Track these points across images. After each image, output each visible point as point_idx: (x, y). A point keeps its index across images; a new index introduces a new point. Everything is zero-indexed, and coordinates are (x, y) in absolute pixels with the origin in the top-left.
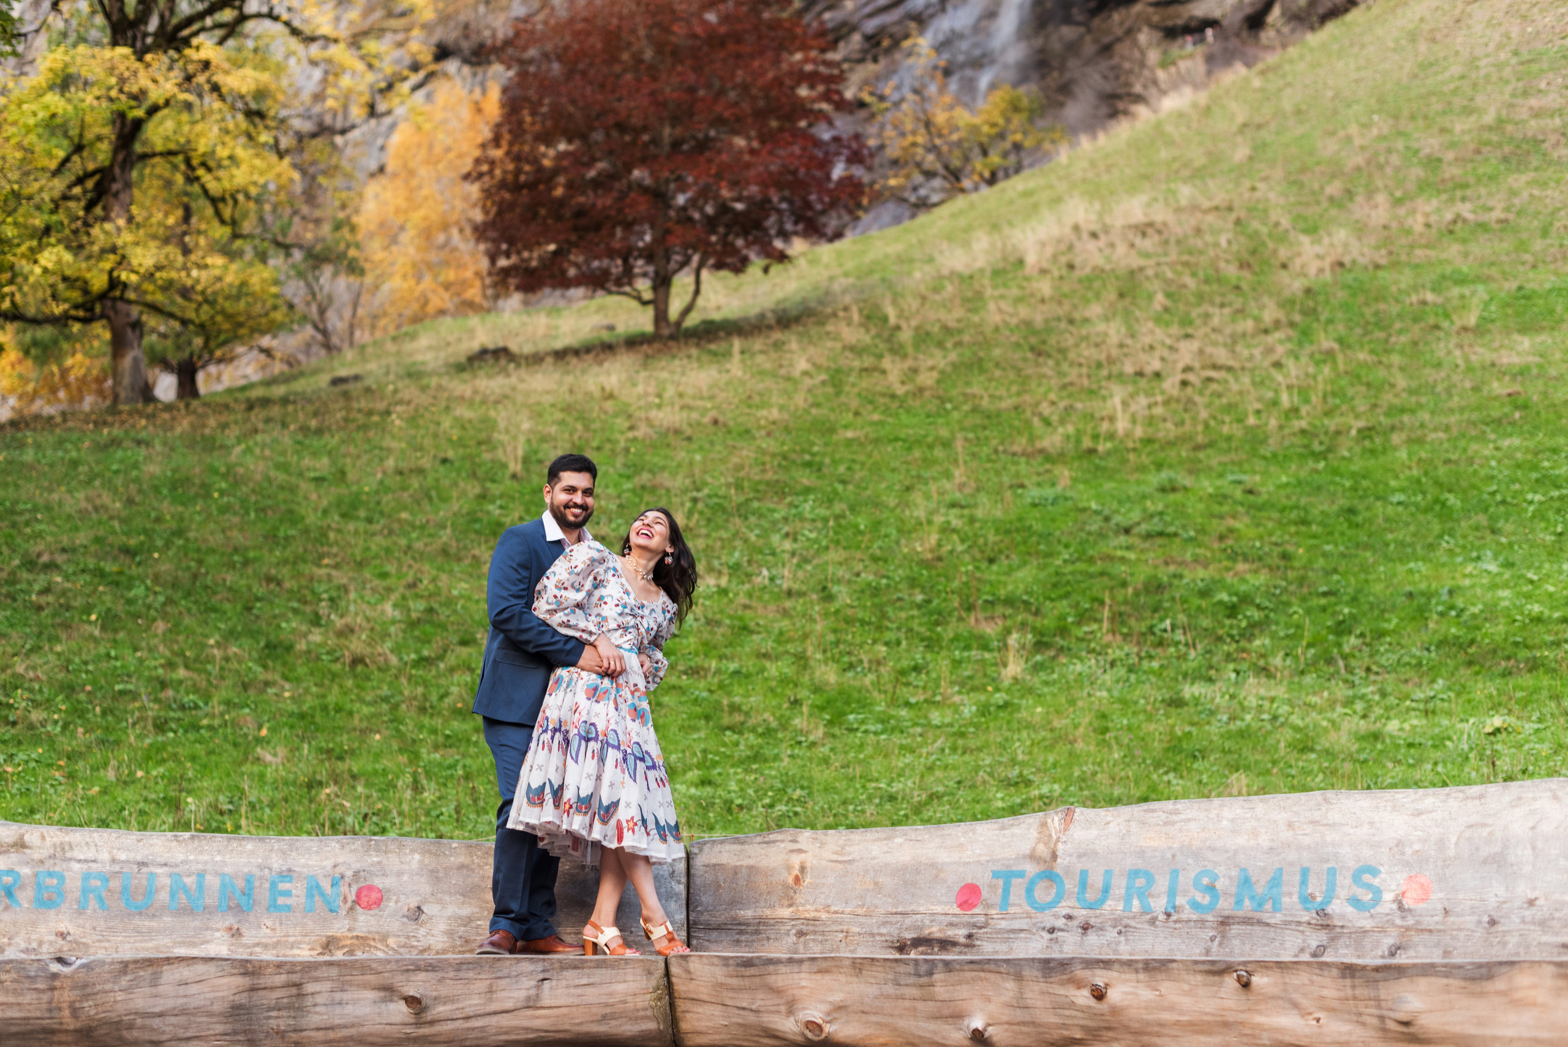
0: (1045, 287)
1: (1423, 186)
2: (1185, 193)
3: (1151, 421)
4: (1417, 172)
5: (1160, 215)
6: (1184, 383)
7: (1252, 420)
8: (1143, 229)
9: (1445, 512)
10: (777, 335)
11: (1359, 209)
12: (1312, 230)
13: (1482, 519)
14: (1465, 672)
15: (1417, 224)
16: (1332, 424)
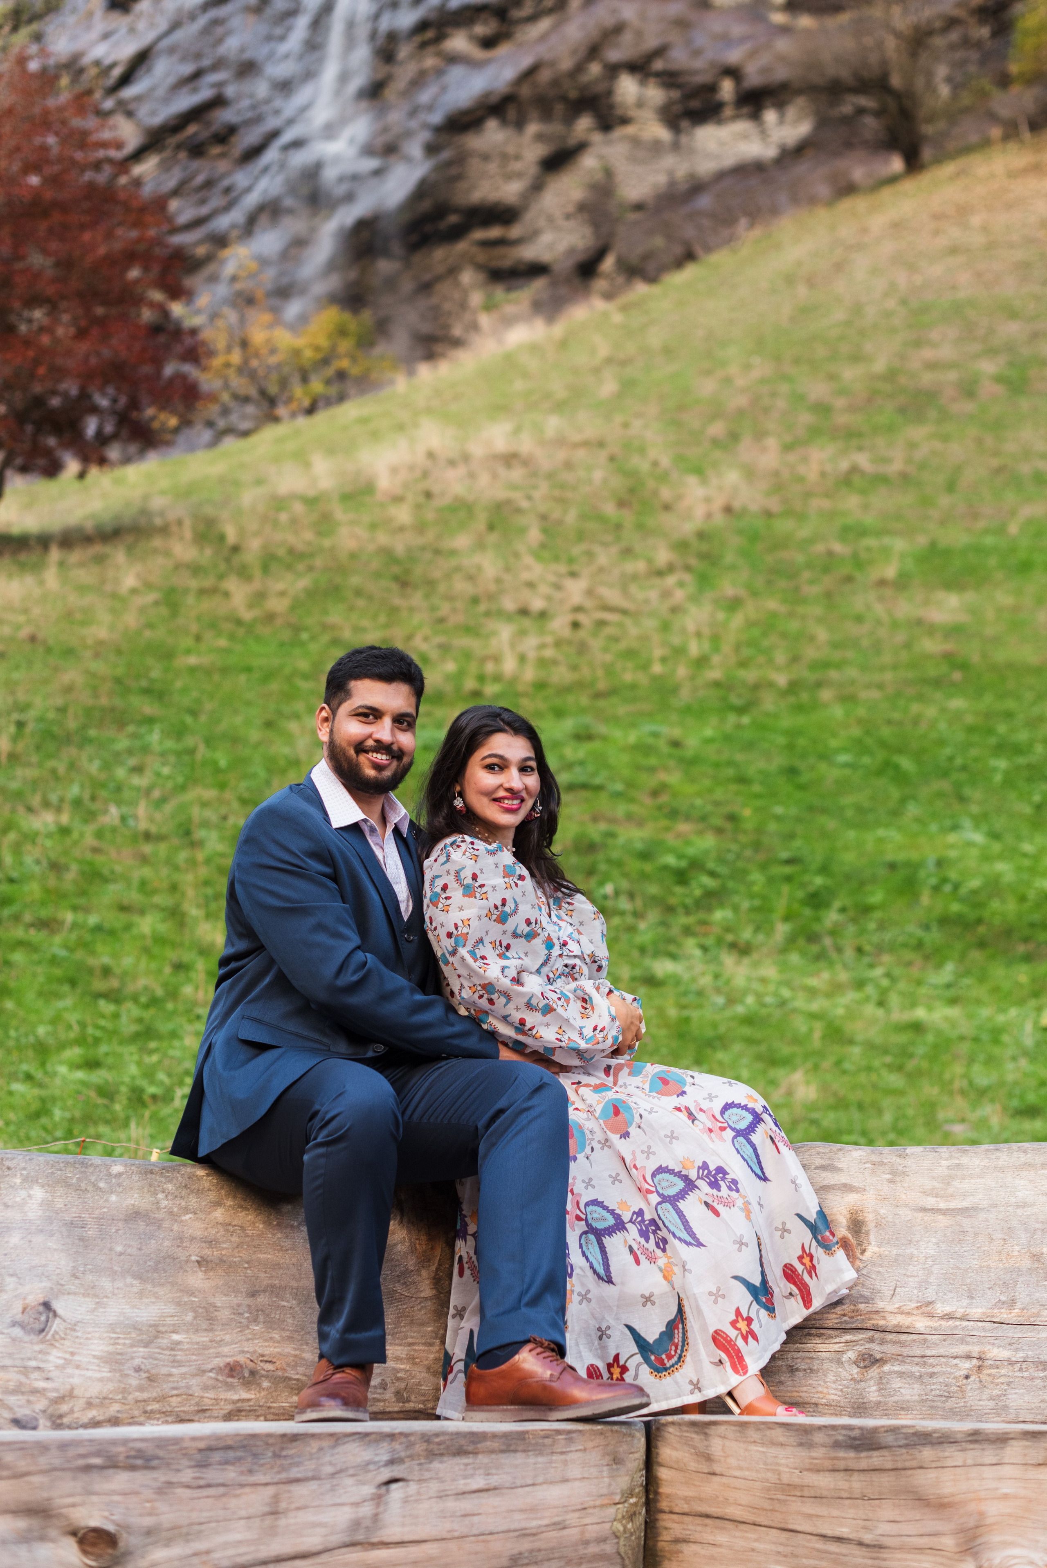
0: (403, 515)
1: (815, 432)
2: (553, 424)
3: (542, 663)
4: (806, 418)
5: (526, 445)
6: (576, 625)
7: (657, 668)
8: (510, 459)
9: (901, 778)
10: (98, 548)
11: (746, 450)
12: (699, 471)
13: (944, 785)
14: (976, 955)
15: (811, 472)
16: (750, 675)
